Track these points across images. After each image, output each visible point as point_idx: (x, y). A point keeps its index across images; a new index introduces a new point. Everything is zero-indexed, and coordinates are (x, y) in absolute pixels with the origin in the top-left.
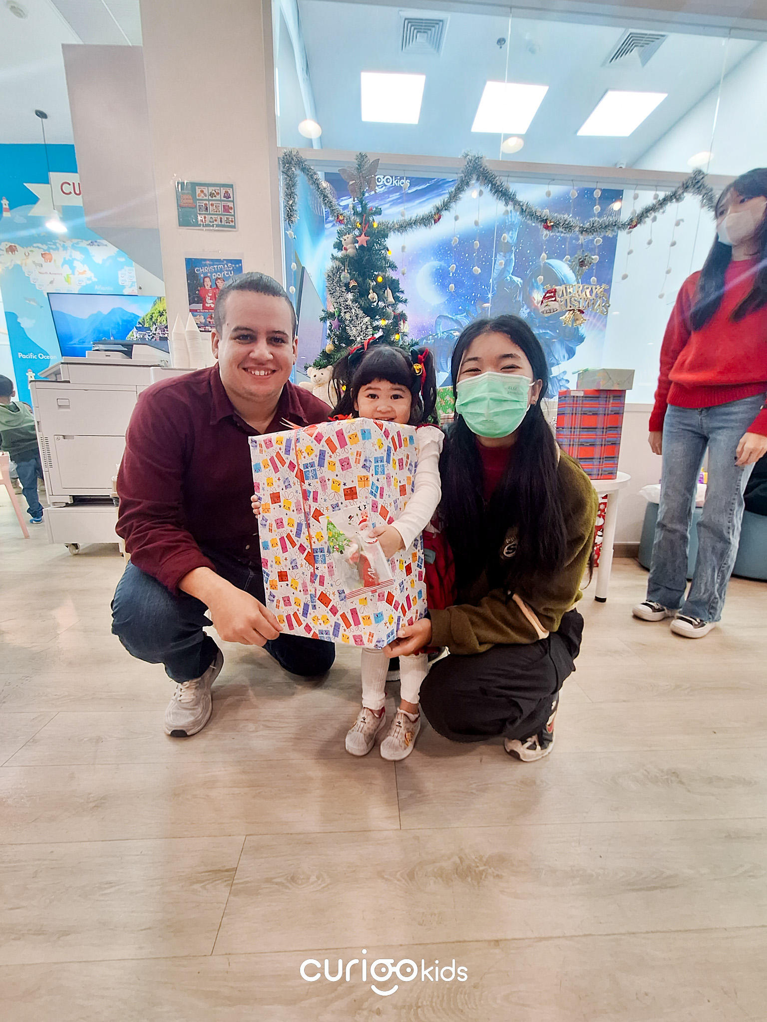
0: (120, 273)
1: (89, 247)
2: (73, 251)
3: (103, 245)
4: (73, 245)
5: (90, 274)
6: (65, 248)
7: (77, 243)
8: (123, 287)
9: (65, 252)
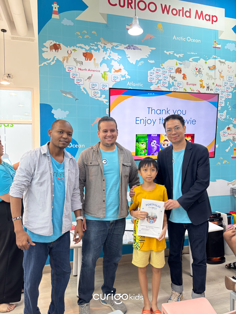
0: (149, 72)
1: (126, 50)
2: (112, 52)
3: (138, 49)
4: (112, 48)
5: (124, 72)
6: (105, 50)
7: (117, 46)
8: (151, 84)
9: (105, 52)
